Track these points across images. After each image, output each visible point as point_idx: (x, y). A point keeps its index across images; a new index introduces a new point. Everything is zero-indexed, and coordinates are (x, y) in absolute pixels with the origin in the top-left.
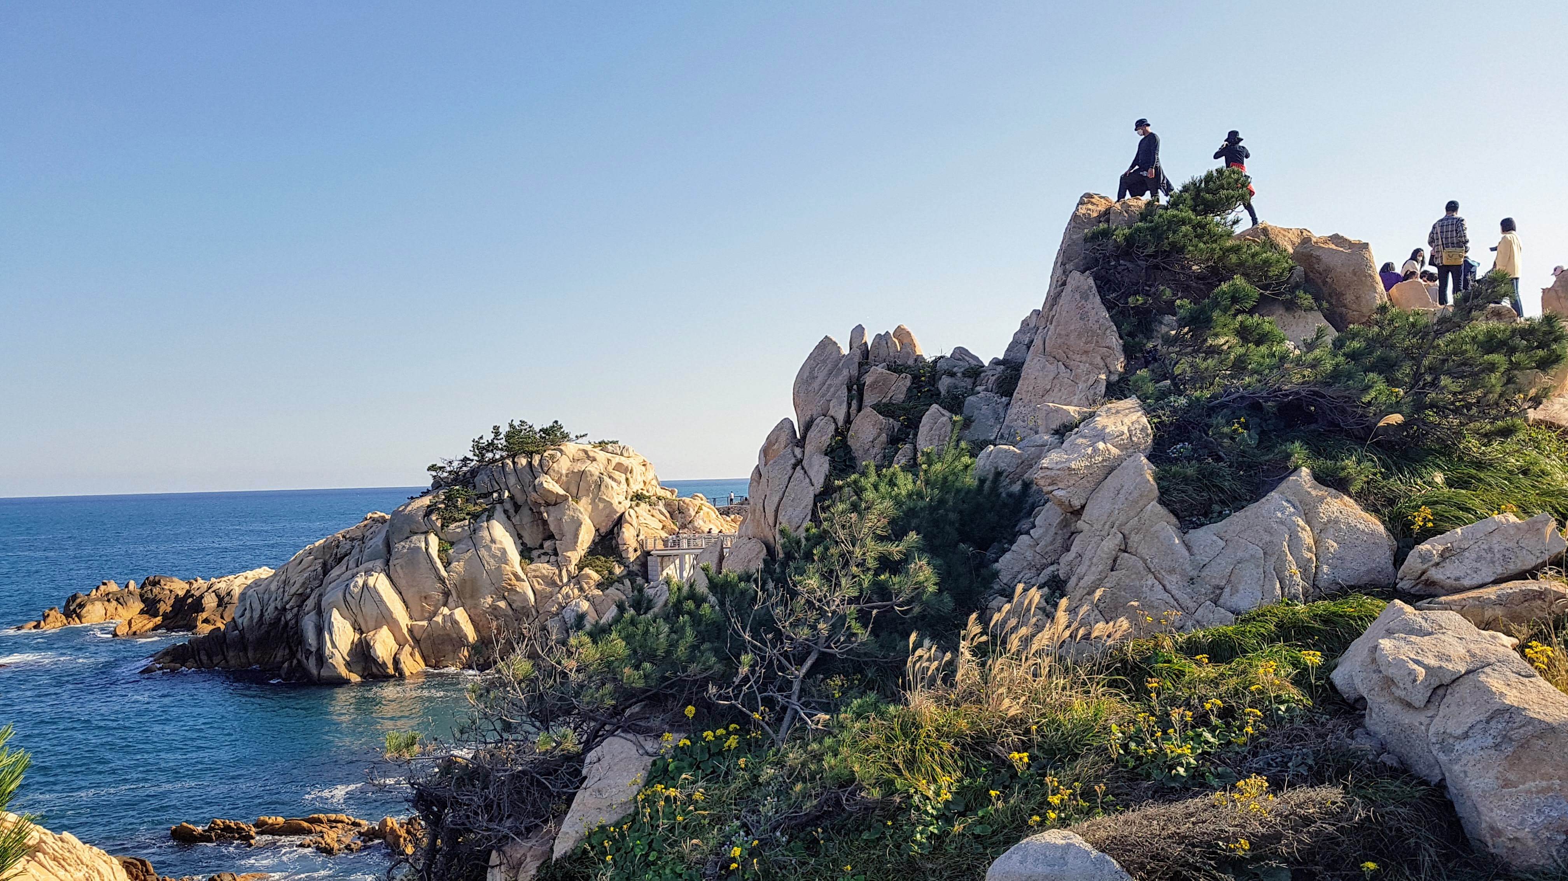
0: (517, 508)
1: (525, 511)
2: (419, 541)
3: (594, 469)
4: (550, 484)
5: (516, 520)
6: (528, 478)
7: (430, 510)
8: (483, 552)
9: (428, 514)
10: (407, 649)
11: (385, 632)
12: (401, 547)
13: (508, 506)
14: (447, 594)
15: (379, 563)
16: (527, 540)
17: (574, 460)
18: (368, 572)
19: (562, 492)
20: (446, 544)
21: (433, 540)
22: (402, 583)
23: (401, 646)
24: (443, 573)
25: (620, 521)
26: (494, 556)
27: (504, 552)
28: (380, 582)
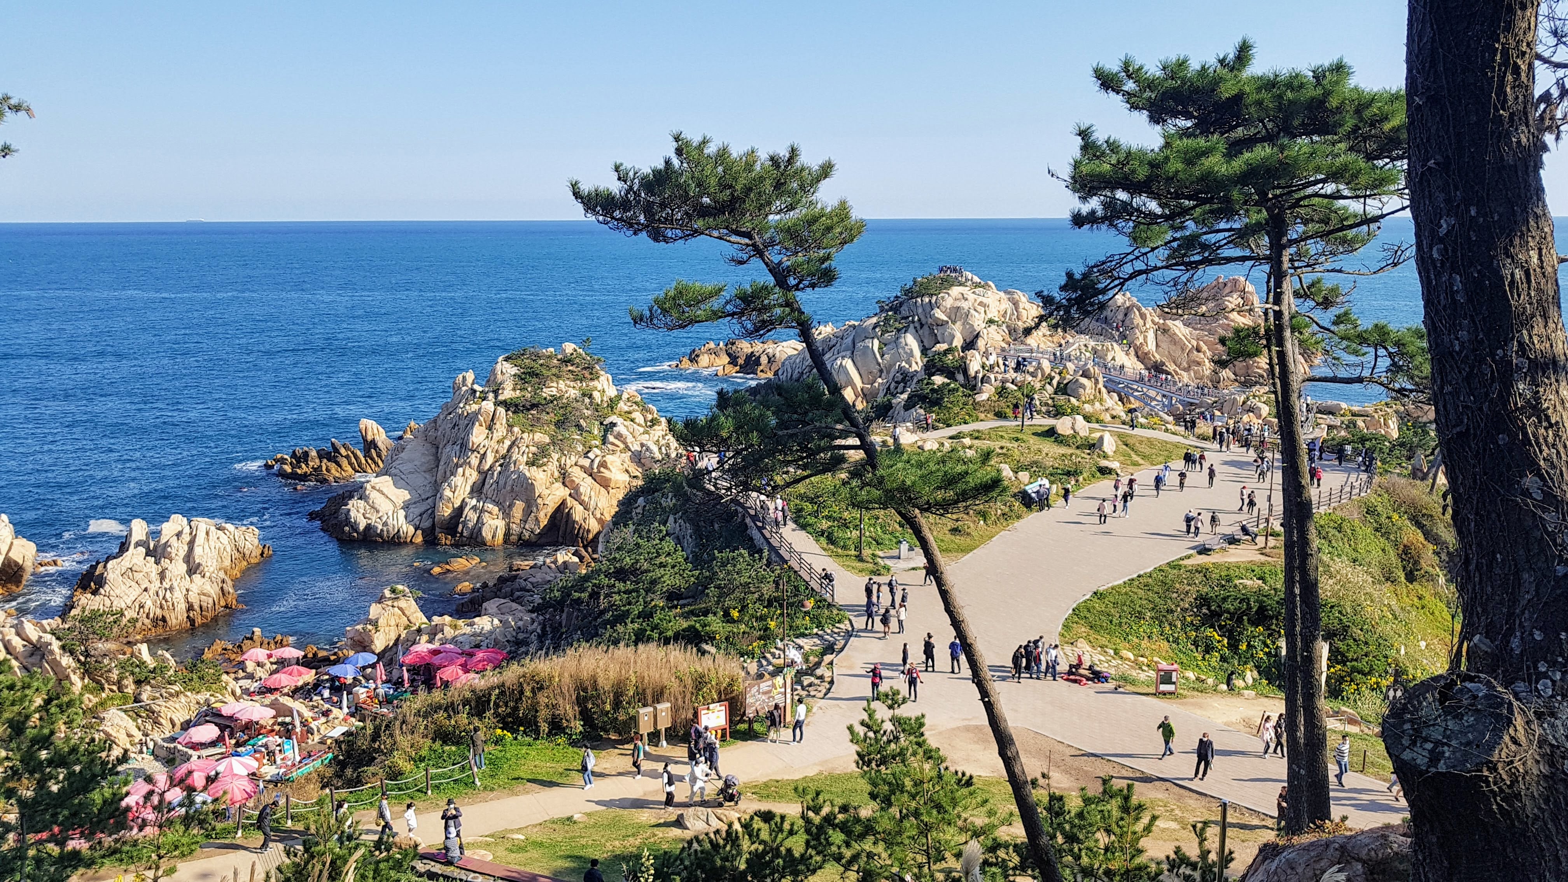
0: (922, 325)
1: (926, 327)
2: (868, 343)
3: (965, 305)
4: (939, 314)
5: (921, 332)
6: (928, 309)
7: (876, 326)
8: (900, 350)
9: (874, 328)
10: (860, 399)
11: (849, 389)
12: (859, 345)
13: (917, 325)
14: (881, 371)
15: (848, 353)
16: (926, 344)
17: (956, 299)
18: (843, 358)
19: (945, 318)
20: (883, 344)
21: (876, 342)
22: (859, 364)
23: (857, 397)
24: (880, 360)
25: (977, 336)
26: (906, 353)
27: (911, 350)
28: (848, 364)
